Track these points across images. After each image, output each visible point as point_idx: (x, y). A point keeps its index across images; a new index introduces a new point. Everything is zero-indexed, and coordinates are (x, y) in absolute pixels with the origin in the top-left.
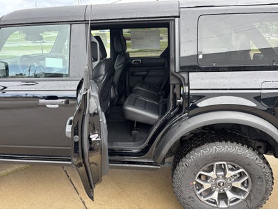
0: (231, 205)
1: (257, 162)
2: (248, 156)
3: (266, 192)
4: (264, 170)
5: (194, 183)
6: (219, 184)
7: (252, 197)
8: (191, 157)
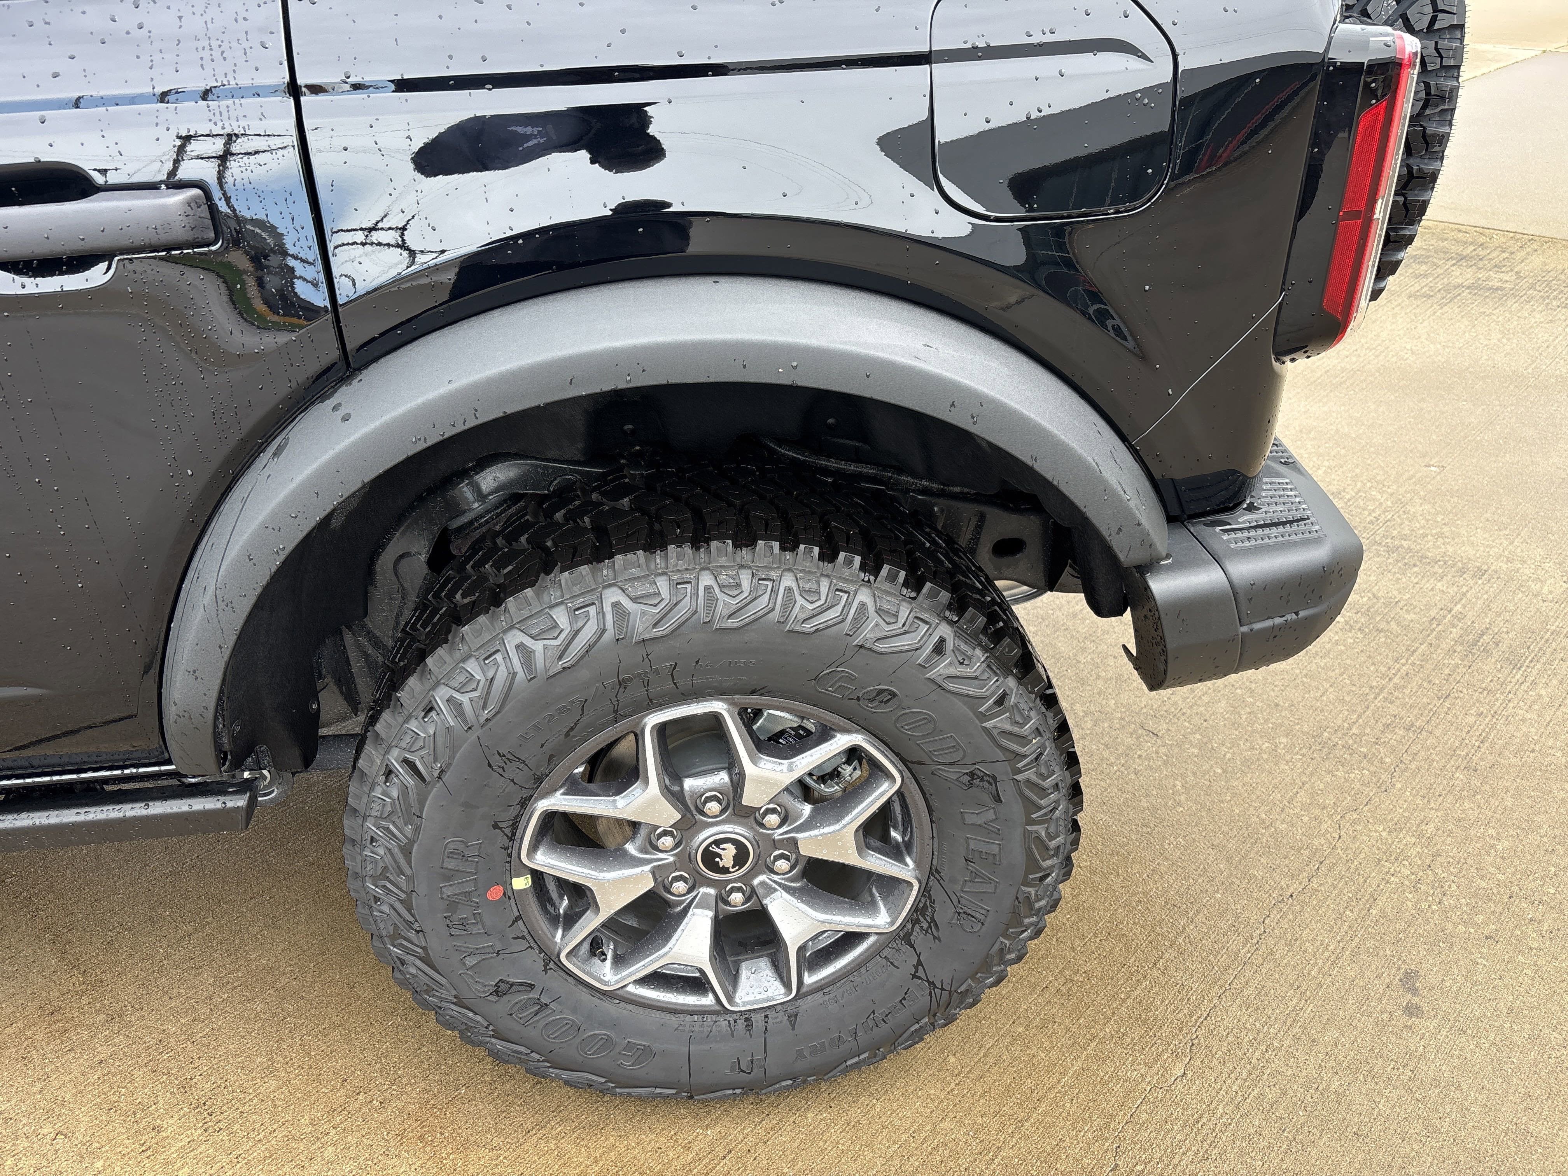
0: (810, 979)
1: (944, 667)
2: (867, 633)
3: (1032, 865)
4: (1000, 722)
5: (521, 883)
6: (710, 859)
7: (944, 913)
8: (441, 695)
